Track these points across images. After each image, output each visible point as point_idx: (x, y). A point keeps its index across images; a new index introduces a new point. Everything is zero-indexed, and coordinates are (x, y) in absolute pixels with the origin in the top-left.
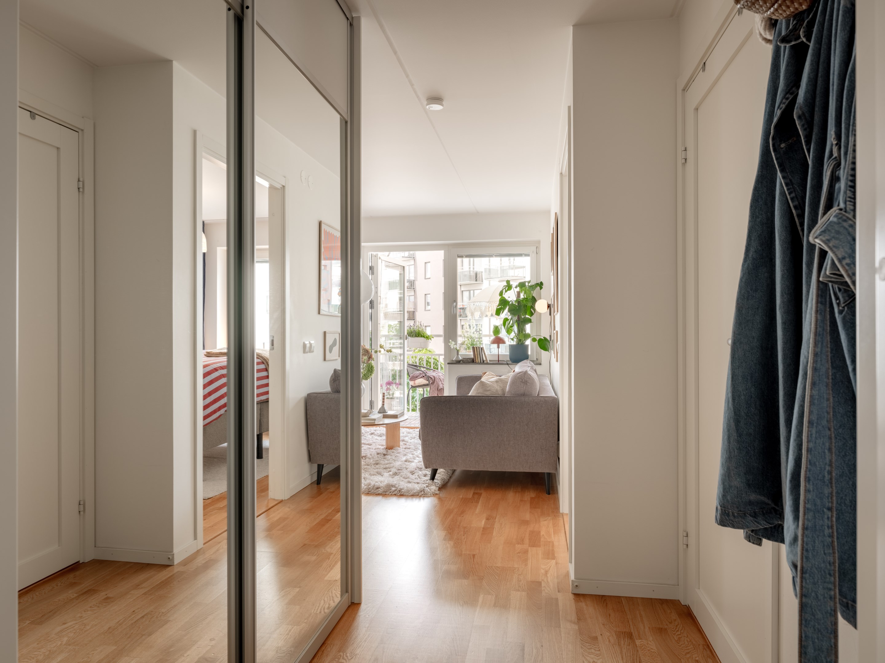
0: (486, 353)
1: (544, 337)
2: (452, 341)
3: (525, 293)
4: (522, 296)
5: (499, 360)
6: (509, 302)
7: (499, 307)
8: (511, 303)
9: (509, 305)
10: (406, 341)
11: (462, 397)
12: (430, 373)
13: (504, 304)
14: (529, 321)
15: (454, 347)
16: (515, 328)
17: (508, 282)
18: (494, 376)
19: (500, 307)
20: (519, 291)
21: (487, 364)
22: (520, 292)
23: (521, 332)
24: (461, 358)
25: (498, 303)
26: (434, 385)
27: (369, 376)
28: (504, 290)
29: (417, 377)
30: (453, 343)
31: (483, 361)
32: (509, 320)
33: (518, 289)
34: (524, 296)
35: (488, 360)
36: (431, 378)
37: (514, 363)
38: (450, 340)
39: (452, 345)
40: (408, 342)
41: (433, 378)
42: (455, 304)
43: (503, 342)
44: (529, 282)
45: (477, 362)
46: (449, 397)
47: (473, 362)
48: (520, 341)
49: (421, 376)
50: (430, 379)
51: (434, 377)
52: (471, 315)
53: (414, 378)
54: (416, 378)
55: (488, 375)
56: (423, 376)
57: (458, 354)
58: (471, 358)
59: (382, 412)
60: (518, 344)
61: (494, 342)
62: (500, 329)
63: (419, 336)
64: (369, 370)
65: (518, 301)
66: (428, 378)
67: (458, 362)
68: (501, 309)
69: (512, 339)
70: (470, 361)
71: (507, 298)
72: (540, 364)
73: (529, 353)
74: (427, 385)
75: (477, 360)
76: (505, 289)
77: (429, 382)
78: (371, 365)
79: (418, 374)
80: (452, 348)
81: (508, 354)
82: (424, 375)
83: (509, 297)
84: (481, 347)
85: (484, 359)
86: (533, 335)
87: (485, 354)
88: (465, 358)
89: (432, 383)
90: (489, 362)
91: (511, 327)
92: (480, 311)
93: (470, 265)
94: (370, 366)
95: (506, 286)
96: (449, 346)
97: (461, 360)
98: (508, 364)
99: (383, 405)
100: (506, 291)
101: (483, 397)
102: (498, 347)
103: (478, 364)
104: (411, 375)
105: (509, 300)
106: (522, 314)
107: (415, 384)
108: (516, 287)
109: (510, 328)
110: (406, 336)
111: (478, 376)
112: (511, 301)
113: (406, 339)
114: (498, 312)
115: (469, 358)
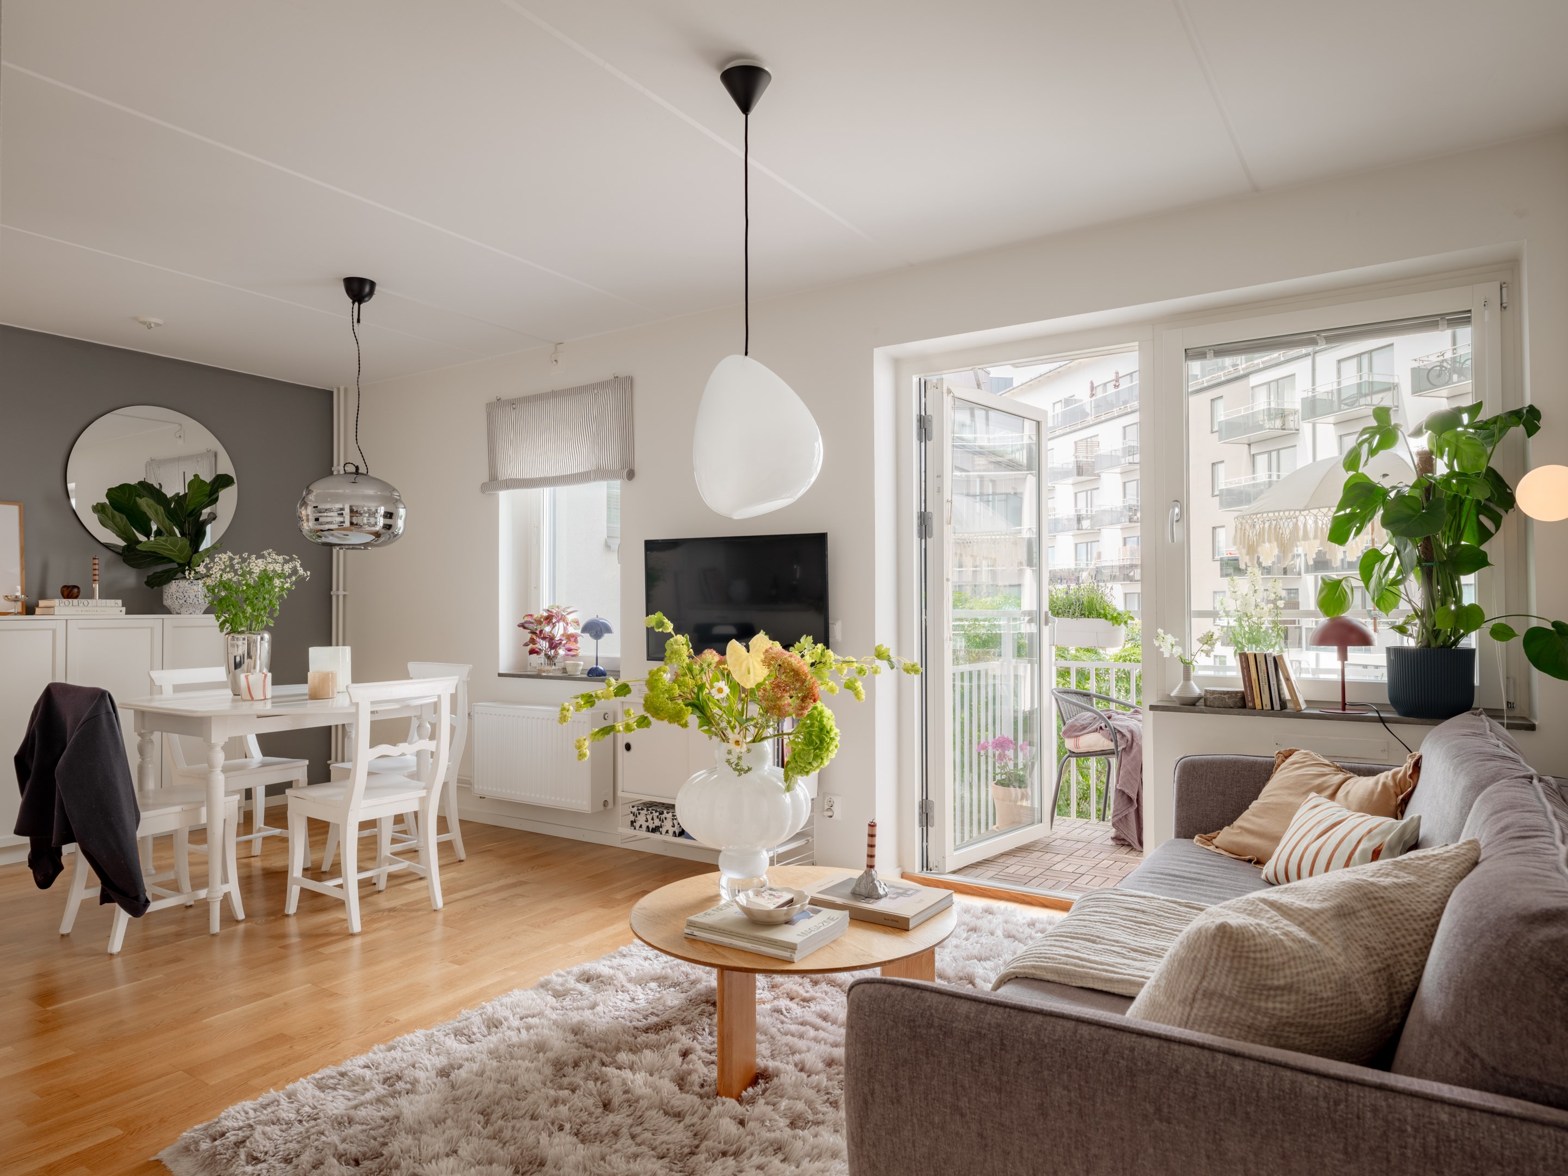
0: (1293, 677)
1: (1554, 624)
2: (1165, 633)
3: (1454, 455)
4: (1441, 468)
5: (1344, 704)
6: (1386, 493)
7: (1342, 513)
8: (1392, 495)
9: (1384, 502)
10: (1046, 630)
11: (1084, 1030)
12: (1121, 720)
13: (1362, 500)
14: (1478, 561)
15: (1172, 655)
16: (1414, 589)
17: (1382, 414)
18: (1326, 770)
19: (1348, 511)
20: (1426, 448)
21: (1299, 715)
22: (1431, 453)
23: (1438, 604)
24: (1197, 690)
25: (1339, 495)
26: (1132, 755)
27: (810, 763)
28: (1365, 447)
29: (1085, 728)
30: (1170, 639)
31: (1283, 704)
32: (1384, 557)
33: (1423, 443)
34: (1450, 466)
35: (1301, 700)
36: (1123, 736)
37: (1411, 719)
38: (1160, 631)
39: (1167, 645)
40: (1052, 632)
41: (1128, 735)
42: (1177, 510)
43: (1364, 640)
44: (1475, 409)
45: (1258, 706)
46: (999, 1013)
47: (1244, 706)
48: (1436, 637)
49: (1094, 727)
50: (1118, 736)
51: (1132, 732)
52: (1248, 554)
53: (1075, 731)
54: (1081, 730)
55: (1302, 764)
56: (1101, 728)
57: (1187, 677)
58: (1237, 692)
59: (863, 891)
60: (1428, 646)
61: (1325, 638)
62: (1348, 591)
63: (1090, 613)
64: (809, 742)
65: (1429, 489)
66: (1115, 734)
67: (1190, 704)
68: (1350, 519)
69: (1402, 630)
70: (1230, 702)
71: (1376, 478)
72: (1532, 728)
73: (1477, 682)
74: (1111, 753)
75: (1258, 702)
76: (1370, 444)
77: (1117, 747)
78: (821, 722)
79: (1088, 721)
80: (1166, 655)
81: (1385, 679)
82: (1103, 725)
83: (1385, 475)
84: (1275, 654)
85: (1287, 696)
86: (1494, 612)
87: (1288, 679)
88: (1213, 692)
89: (1124, 749)
90: (1303, 706)
91: (1395, 582)
92: (1277, 540)
93: (1270, 469)
94: (812, 725)
95: (1373, 431)
96: (1157, 651)
97: (1199, 698)
98: (1382, 720)
99: (871, 866)
100: (1372, 452)
101: (1237, 1065)
102: (1343, 656)
103: (1262, 712)
104: (1069, 722)
105: (1387, 486)
106: (1444, 534)
107: (1077, 747)
108: (1418, 433)
109: (1391, 588)
110: (1046, 613)
111: (1261, 764)
112: (1394, 488)
113: (1046, 623)
114: (1339, 533)
115: (1228, 693)
